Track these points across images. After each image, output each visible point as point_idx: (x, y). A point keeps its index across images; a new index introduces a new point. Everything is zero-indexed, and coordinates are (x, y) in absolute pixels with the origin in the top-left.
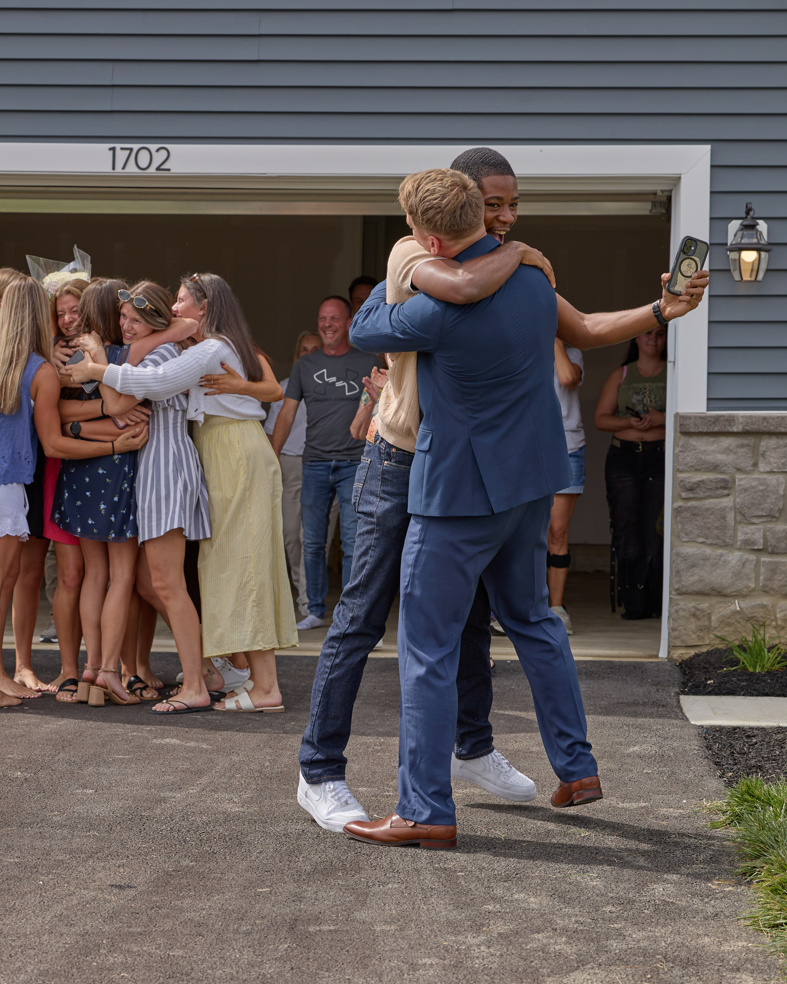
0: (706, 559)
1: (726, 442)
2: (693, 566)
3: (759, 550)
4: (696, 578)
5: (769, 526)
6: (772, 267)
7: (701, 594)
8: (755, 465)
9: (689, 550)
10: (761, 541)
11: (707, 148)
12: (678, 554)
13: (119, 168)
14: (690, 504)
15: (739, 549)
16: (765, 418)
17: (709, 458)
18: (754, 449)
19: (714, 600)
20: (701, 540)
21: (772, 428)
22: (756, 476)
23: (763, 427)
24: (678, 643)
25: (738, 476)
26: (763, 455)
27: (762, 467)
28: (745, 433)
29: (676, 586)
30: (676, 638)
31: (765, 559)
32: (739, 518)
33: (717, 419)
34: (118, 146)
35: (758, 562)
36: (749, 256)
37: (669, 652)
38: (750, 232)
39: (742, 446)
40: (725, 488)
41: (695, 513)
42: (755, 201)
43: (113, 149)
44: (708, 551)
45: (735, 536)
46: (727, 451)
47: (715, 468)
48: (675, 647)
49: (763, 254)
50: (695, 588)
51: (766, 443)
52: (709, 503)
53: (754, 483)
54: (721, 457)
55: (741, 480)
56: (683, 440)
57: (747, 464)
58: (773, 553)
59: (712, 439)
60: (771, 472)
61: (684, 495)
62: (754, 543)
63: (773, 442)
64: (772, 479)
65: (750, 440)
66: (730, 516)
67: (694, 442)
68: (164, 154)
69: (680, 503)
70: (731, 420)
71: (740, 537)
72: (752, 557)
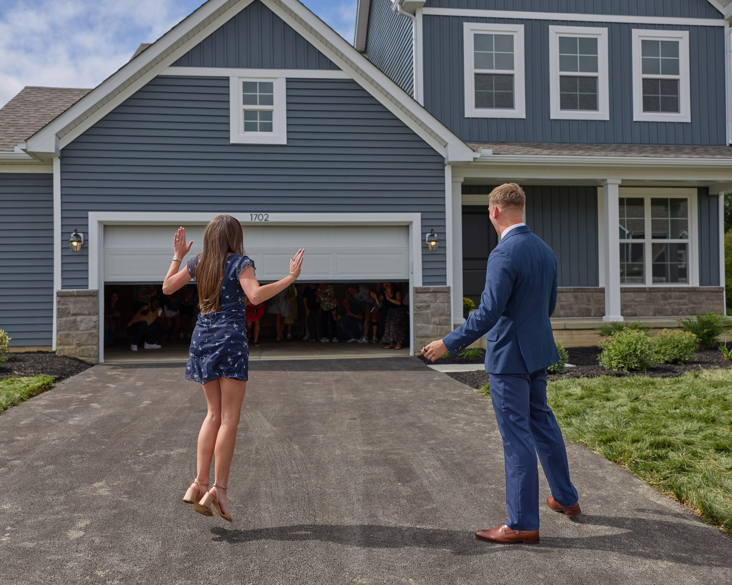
0: (424, 327)
1: (428, 294)
2: (420, 329)
3: (437, 324)
4: (421, 333)
5: (440, 317)
6: (440, 246)
7: (422, 337)
8: (436, 301)
9: (419, 325)
10: (438, 322)
11: (420, 214)
12: (416, 326)
13: (253, 220)
14: (419, 312)
15: (433, 324)
16: (438, 288)
17: (424, 299)
18: (435, 296)
19: (426, 339)
20: (422, 322)
21: (440, 290)
22: (436, 304)
23: (438, 290)
24: (417, 351)
25: (431, 304)
26: (438, 298)
27: (438, 301)
28: (433, 292)
29: (416, 335)
30: (416, 349)
31: (439, 327)
32: (432, 315)
33: (425, 288)
34: (253, 214)
35: (437, 328)
36: (433, 243)
37: (414, 354)
38: (432, 237)
39: (432, 295)
40: (428, 307)
41: (420, 315)
42: (434, 228)
43: (252, 215)
44: (424, 325)
45: (431, 321)
46: (428, 297)
47: (425, 302)
48: (416, 352)
49: (438, 243)
50: (421, 335)
51: (439, 295)
52: (424, 312)
53: (436, 306)
54: (427, 299)
55: (432, 305)
56: (416, 294)
57: (434, 300)
58: (442, 325)
59: (424, 294)
60: (440, 303)
61: (417, 309)
62: (436, 322)
63: (440, 294)
64: (441, 305)
65: (434, 294)
66: (430, 315)
67: (419, 295)
68: (266, 216)
69: (415, 312)
70: (429, 288)
71: (433, 321)
72: (436, 326)
